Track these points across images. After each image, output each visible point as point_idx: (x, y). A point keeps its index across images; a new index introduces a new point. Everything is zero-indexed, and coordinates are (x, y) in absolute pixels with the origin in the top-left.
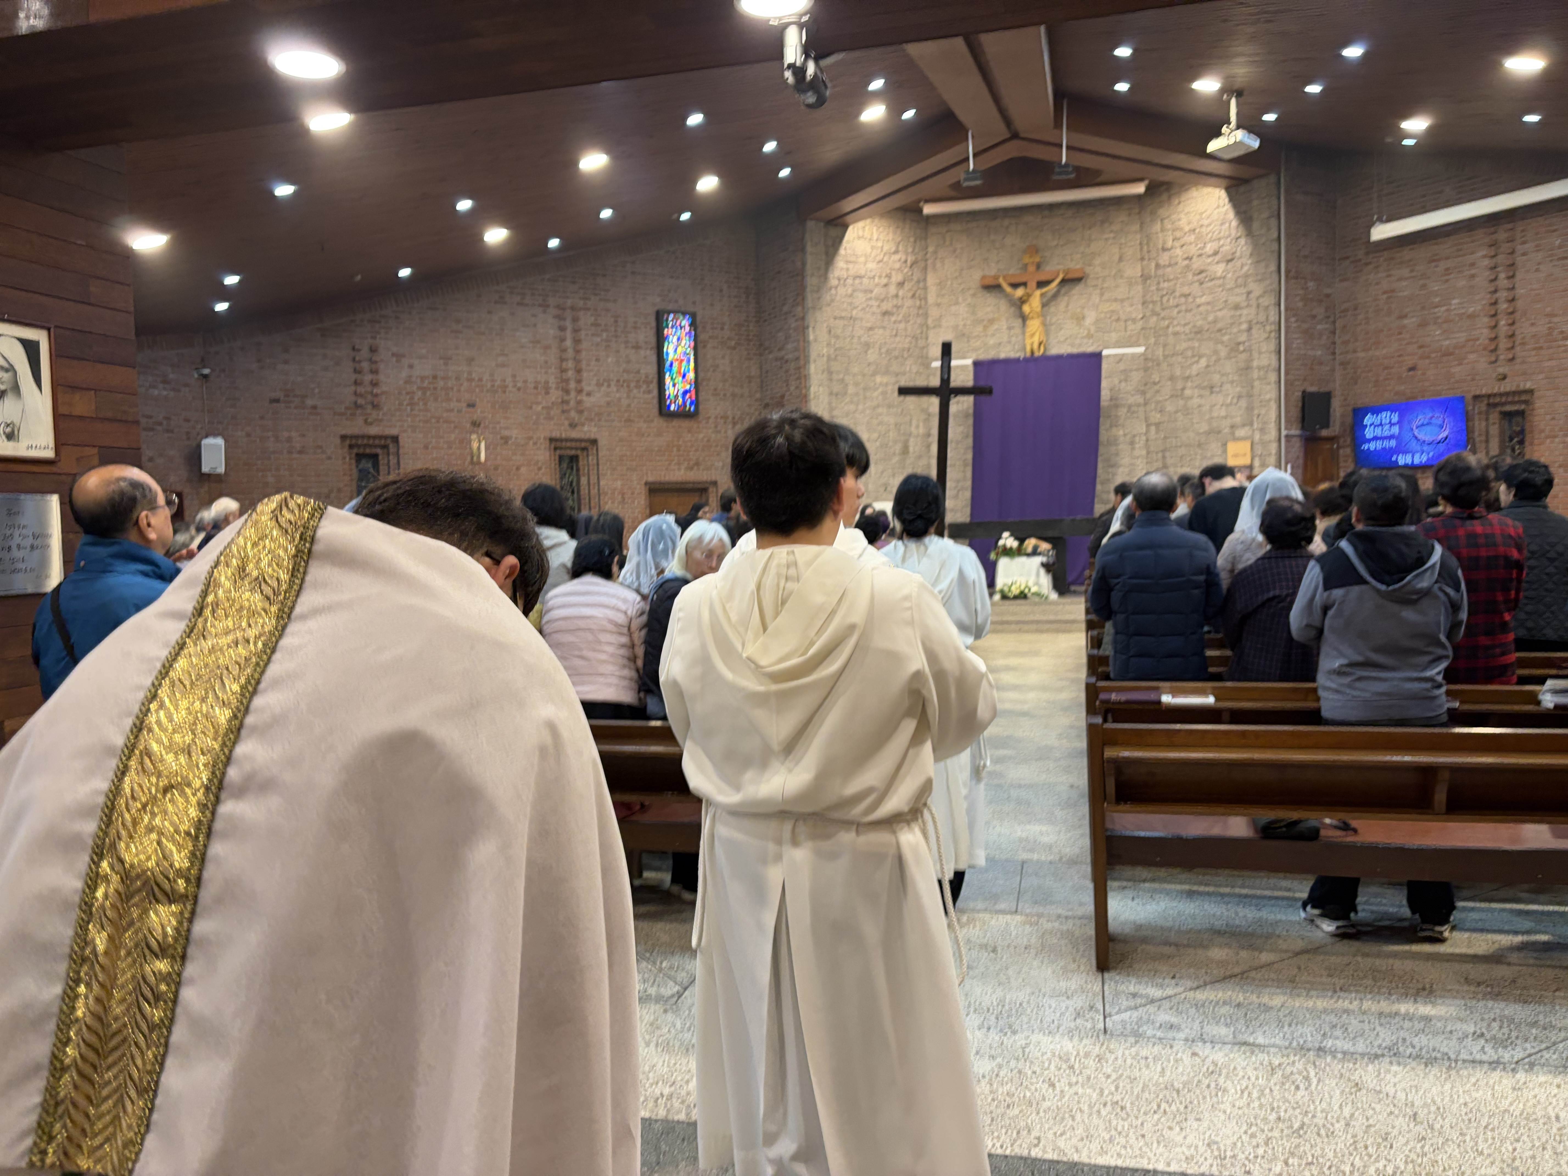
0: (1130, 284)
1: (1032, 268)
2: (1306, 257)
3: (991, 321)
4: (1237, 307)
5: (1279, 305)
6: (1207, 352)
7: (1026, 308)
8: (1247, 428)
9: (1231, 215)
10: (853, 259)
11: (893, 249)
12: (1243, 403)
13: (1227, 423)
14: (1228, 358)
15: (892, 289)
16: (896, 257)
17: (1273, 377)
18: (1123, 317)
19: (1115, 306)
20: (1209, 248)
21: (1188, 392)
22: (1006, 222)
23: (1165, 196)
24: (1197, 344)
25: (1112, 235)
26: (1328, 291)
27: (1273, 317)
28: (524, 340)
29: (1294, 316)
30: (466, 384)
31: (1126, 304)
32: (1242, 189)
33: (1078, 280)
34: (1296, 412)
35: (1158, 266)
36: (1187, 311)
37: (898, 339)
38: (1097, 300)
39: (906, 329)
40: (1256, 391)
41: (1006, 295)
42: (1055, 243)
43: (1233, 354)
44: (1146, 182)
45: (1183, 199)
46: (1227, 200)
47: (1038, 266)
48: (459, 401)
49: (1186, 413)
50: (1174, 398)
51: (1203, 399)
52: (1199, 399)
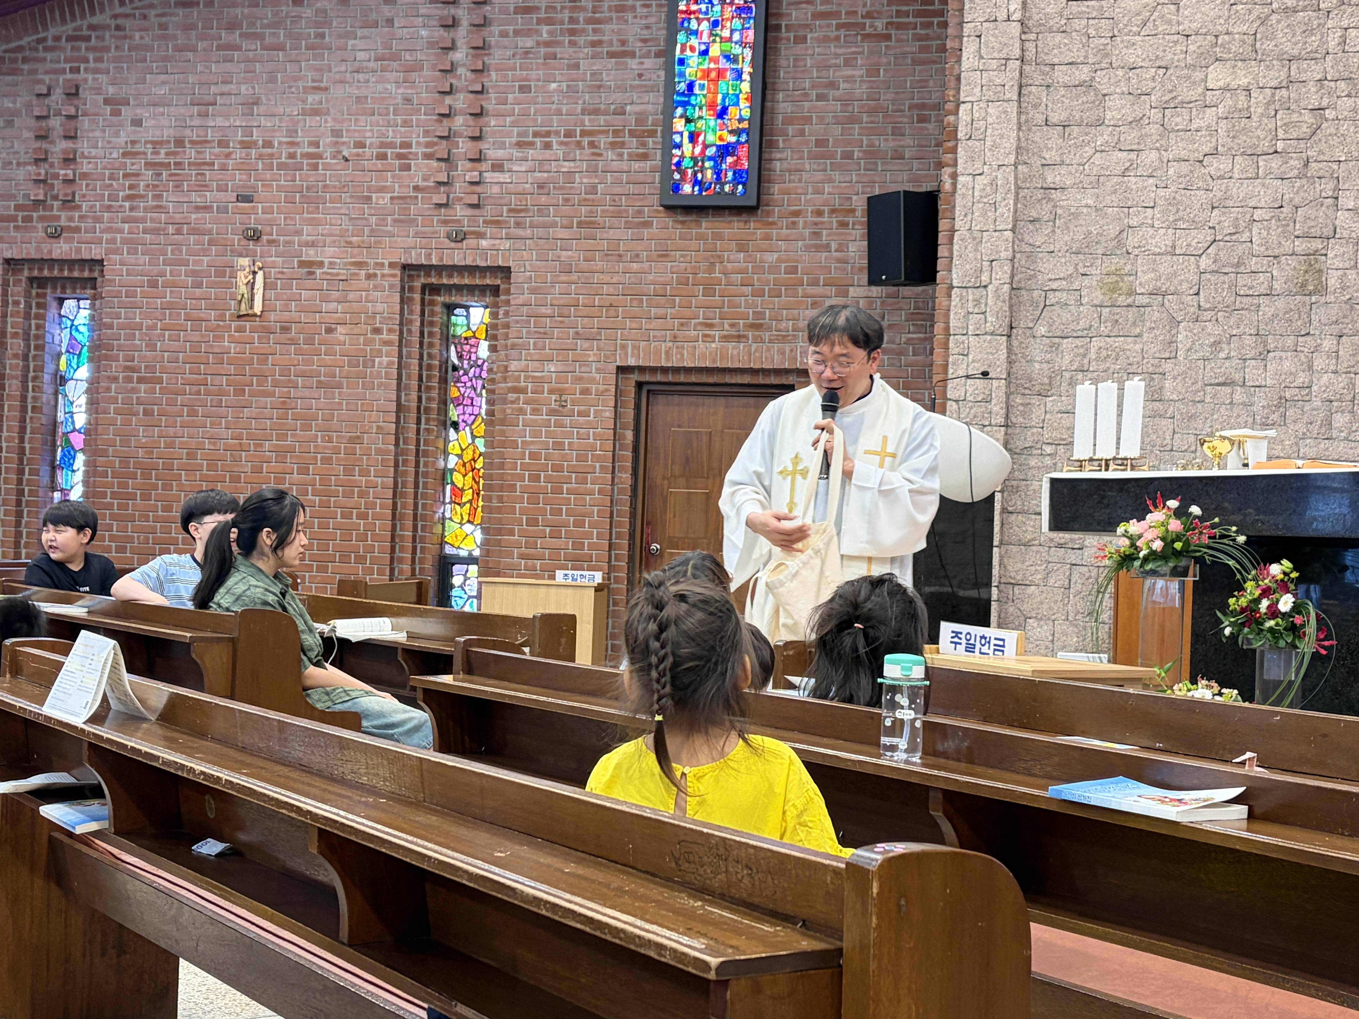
28: (361, 56)
30: (239, 154)
48: (222, 189)
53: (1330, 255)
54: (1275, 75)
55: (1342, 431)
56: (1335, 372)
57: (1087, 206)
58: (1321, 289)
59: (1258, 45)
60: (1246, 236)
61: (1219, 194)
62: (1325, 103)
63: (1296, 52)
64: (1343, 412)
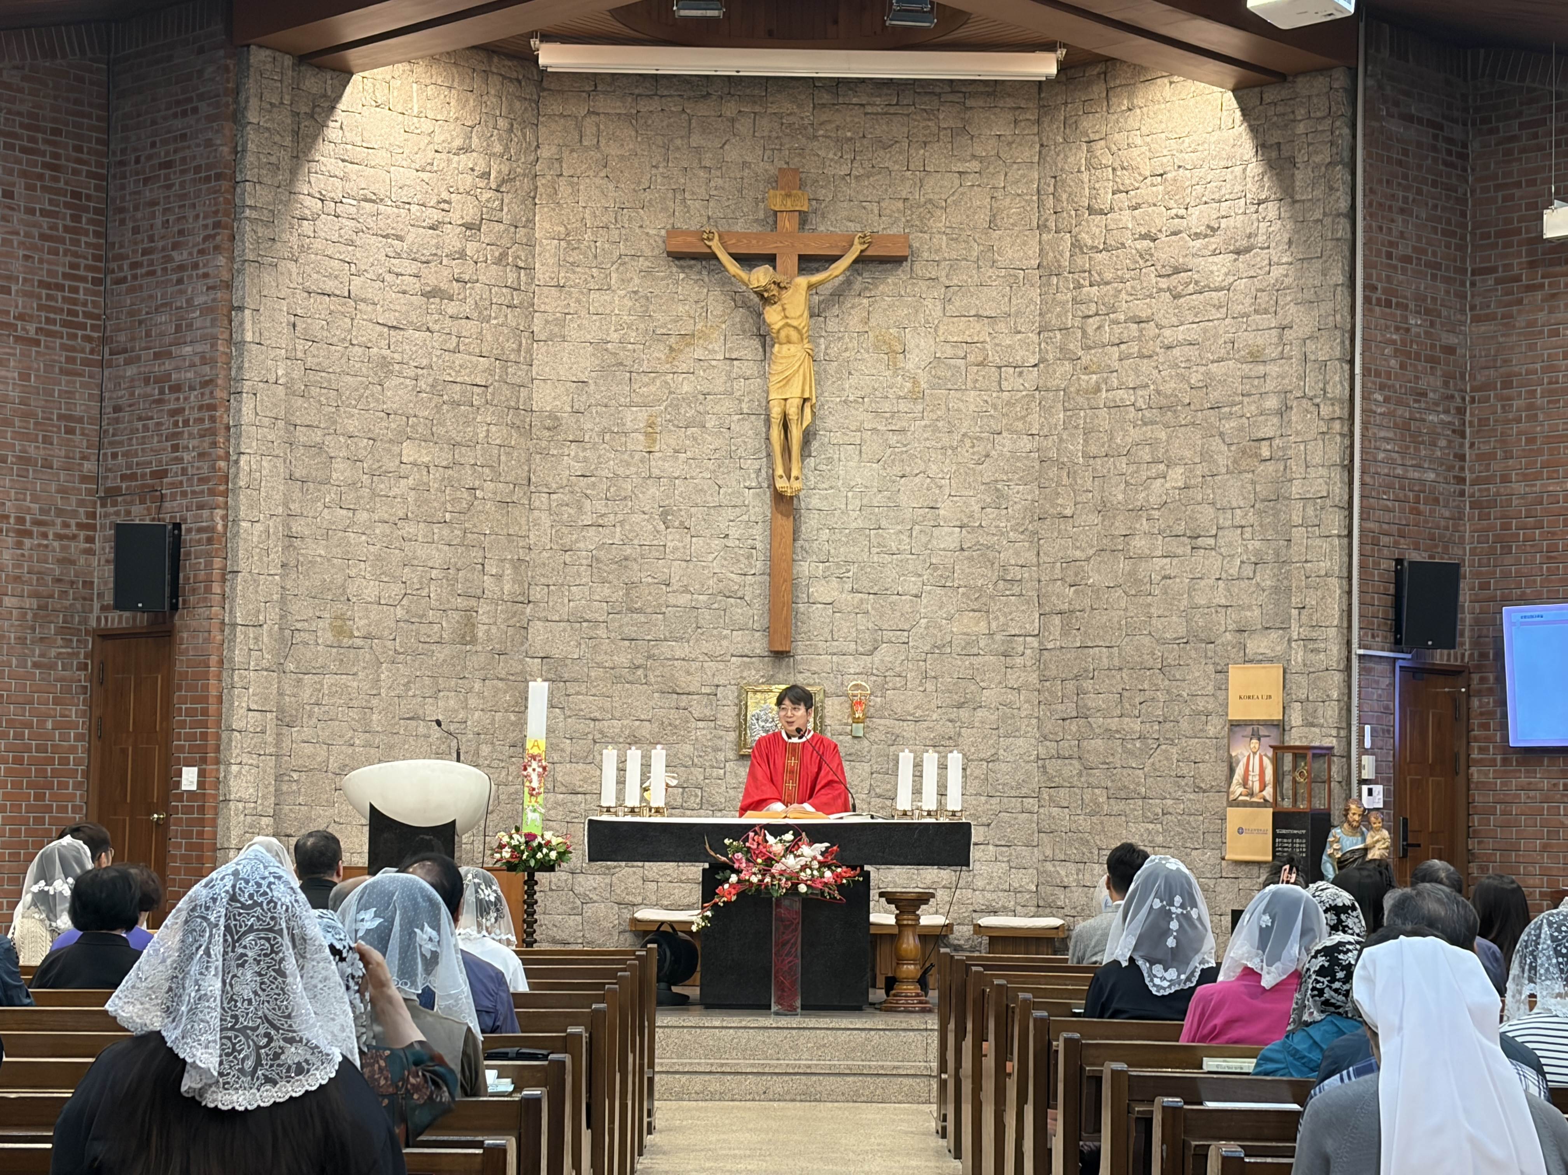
0: (1013, 283)
1: (787, 224)
2: (1407, 259)
3: (688, 338)
4: (1256, 357)
5: (1352, 362)
6: (1188, 454)
7: (773, 316)
8: (1274, 635)
9: (1246, 147)
10: (360, 154)
11: (458, 143)
12: (1266, 578)
13: (1225, 622)
14: (1234, 470)
15: (452, 238)
16: (465, 161)
17: (1334, 523)
18: (994, 358)
19: (978, 331)
20: (1197, 218)
21: (1139, 543)
22: (730, 109)
23: (1098, 90)
24: (1163, 436)
25: (975, 165)
26: (1453, 340)
27: (1337, 388)
29: (1382, 387)
31: (1001, 326)
32: (1271, 94)
33: (898, 261)
34: (1382, 605)
35: (1077, 245)
36: (1142, 356)
37: (459, 359)
38: (938, 313)
39: (481, 337)
40: (1296, 552)
41: (726, 280)
42: (845, 170)
43: (1244, 464)
44: (1061, 53)
45: (1139, 101)
46: (1238, 113)
47: (803, 218)
49: (1133, 592)
50: (1106, 556)
51: (1175, 561)
52: (1165, 561)
53: (480, 612)
54: (445, 458)
56: (482, 710)
57: (320, 556)
58: (474, 641)
59: (434, 429)
60: (425, 593)
61: (410, 554)
62: (476, 486)
63: (458, 439)
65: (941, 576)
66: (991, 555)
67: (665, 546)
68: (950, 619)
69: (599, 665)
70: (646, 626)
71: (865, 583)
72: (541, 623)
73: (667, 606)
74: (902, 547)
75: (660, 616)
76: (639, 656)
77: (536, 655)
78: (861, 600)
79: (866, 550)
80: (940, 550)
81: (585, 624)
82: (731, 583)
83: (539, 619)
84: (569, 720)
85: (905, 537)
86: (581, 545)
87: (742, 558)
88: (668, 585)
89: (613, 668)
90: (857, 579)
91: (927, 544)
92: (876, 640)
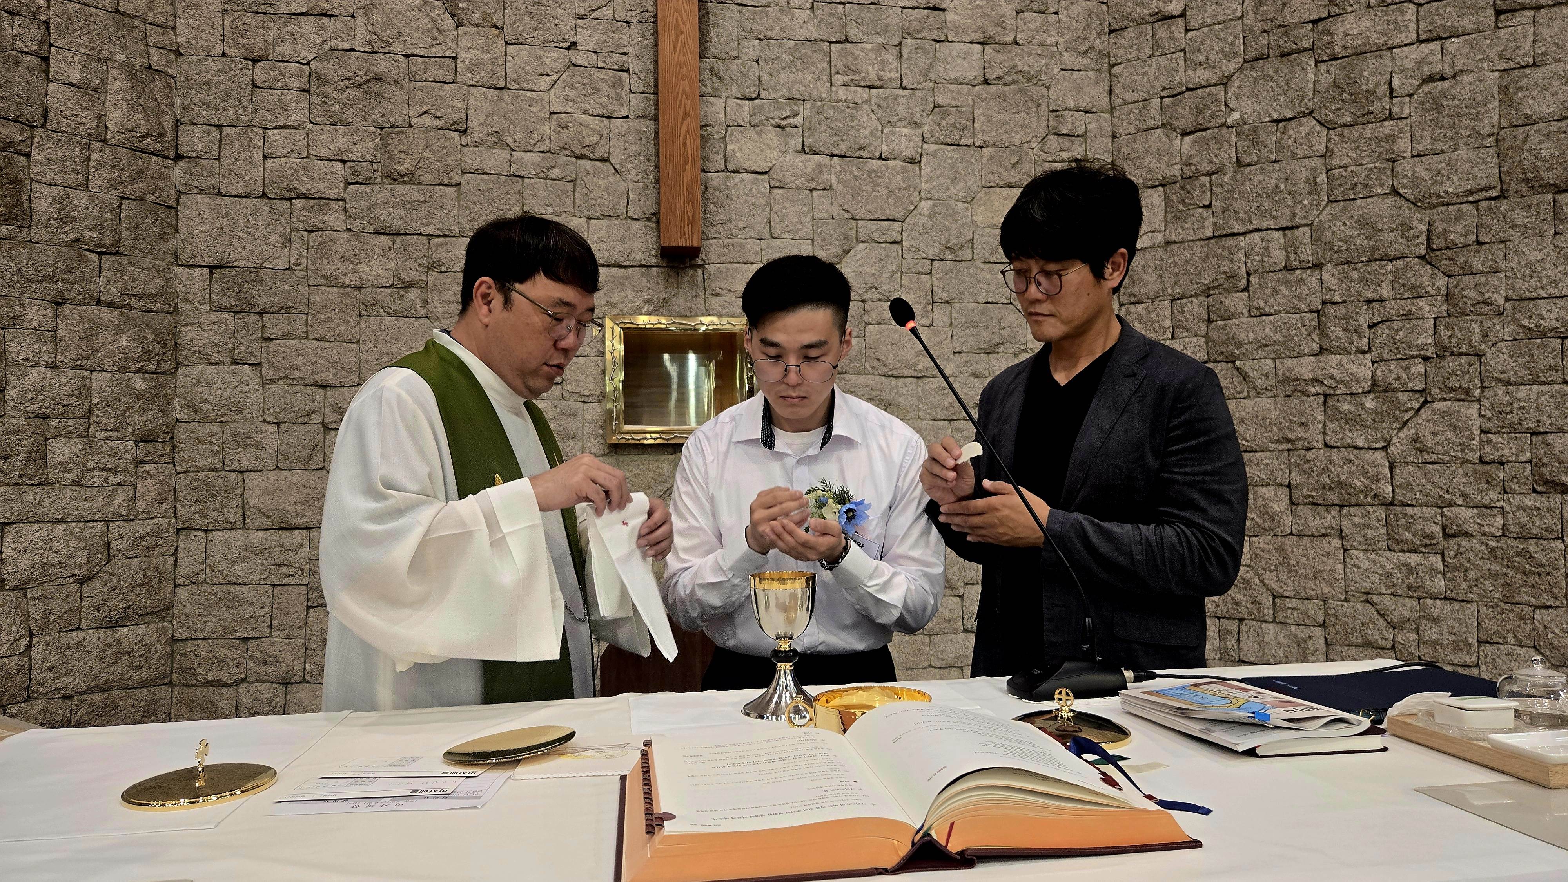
49: (1348, 119)
50: (1269, 67)
51: (1453, 45)
52: (1425, 48)
53: (38, 156)
55: (68, 471)
56: (52, 366)
58: (19, 215)
64: (68, 436)
65: (954, 126)
66: (1036, 91)
67: (455, 58)
68: (969, 201)
69: (330, 282)
70: (423, 210)
71: (826, 136)
72: (204, 199)
73: (464, 172)
74: (887, 75)
75: (451, 190)
76: (411, 264)
77: (198, 260)
78: (819, 165)
79: (825, 78)
80: (950, 81)
81: (299, 203)
82: (585, 132)
83: (201, 191)
84: (273, 387)
85: (890, 57)
86: (286, 50)
87: (602, 86)
88: (464, 132)
89: (359, 288)
90: (809, 128)
91: (928, 71)
92: (847, 237)
